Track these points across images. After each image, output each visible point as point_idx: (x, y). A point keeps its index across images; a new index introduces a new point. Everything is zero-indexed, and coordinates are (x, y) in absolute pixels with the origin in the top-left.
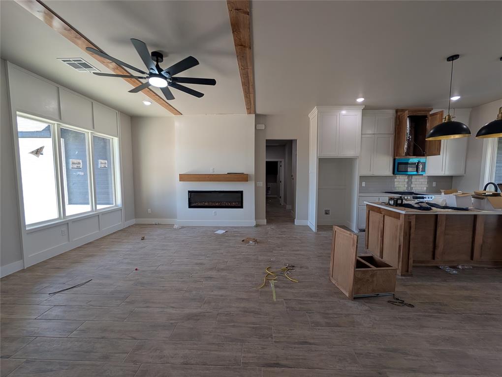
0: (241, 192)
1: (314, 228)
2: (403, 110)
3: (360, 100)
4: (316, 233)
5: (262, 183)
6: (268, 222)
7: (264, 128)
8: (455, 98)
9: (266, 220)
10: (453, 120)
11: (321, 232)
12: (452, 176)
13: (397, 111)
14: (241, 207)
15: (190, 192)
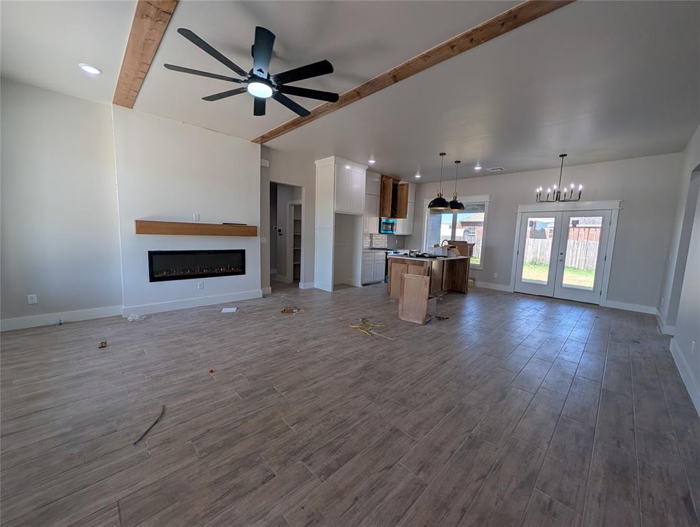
0: (242, 252)
1: (329, 288)
2: (389, 178)
3: (372, 162)
4: (332, 293)
5: (265, 239)
6: (273, 290)
7: (268, 166)
8: (418, 176)
9: (271, 288)
10: (442, 197)
11: (338, 291)
12: (404, 236)
13: (382, 176)
14: (243, 273)
15: (151, 254)
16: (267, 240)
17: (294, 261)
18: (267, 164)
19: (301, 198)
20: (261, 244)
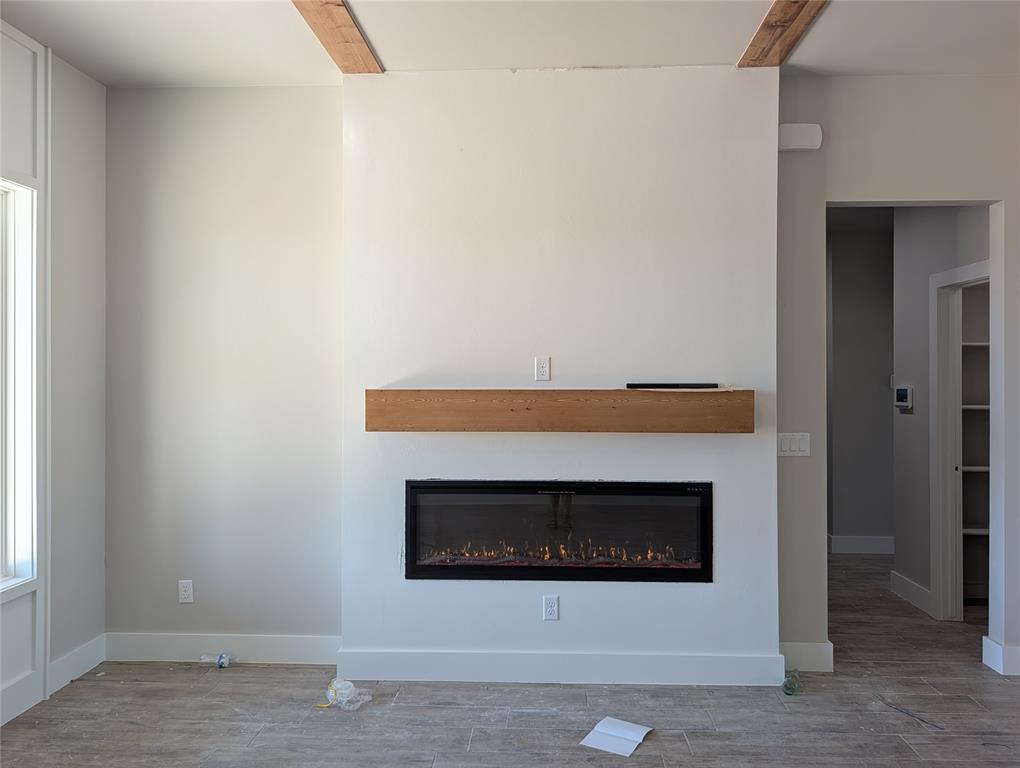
0: (704, 492)
6: (839, 657)
7: (815, 144)
9: (830, 646)
14: (703, 573)
15: (415, 489)
16: (810, 443)
17: (966, 525)
18: (809, 136)
19: (982, 253)
20: (783, 462)
